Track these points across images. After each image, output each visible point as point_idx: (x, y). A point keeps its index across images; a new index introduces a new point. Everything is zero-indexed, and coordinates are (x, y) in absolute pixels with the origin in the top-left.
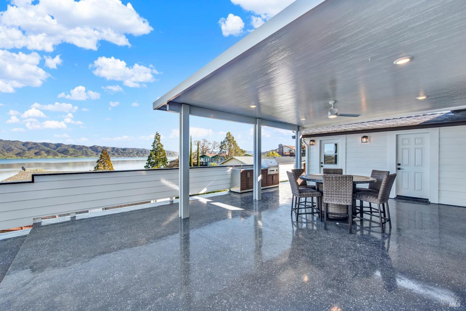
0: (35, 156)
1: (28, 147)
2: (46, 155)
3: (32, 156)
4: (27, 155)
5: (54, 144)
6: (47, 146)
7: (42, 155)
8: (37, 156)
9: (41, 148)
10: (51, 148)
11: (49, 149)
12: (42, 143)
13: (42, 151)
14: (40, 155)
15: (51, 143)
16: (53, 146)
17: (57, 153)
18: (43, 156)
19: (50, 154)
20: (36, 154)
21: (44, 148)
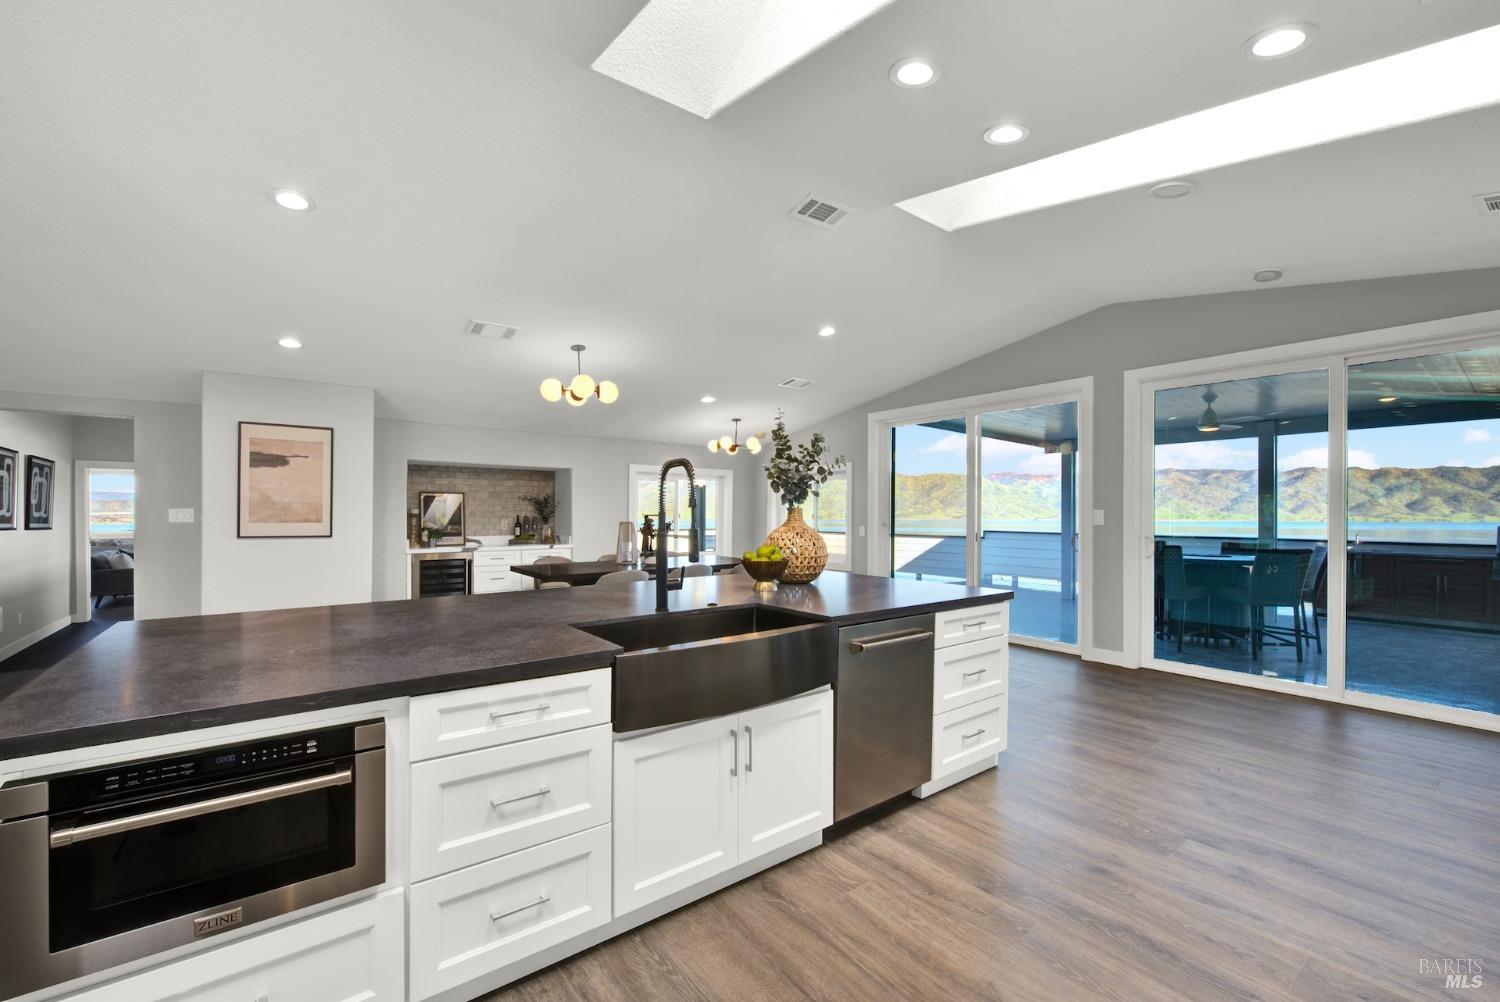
0: (1409, 514)
1: (1387, 485)
2: (1446, 510)
3: (1396, 515)
4: (1380, 510)
5: (1481, 471)
6: (1450, 480)
7: (1431, 511)
8: (1414, 515)
9: (1429, 486)
10: (1466, 484)
11: (1459, 488)
12: (1433, 469)
13: (1431, 498)
14: (1424, 510)
15: (1465, 468)
16: (1473, 479)
17: (1492, 502)
18: (1436, 513)
19: (1463, 508)
20: (1411, 506)
21: (1440, 486)
